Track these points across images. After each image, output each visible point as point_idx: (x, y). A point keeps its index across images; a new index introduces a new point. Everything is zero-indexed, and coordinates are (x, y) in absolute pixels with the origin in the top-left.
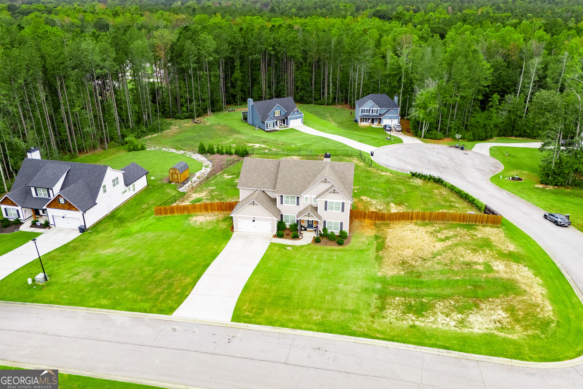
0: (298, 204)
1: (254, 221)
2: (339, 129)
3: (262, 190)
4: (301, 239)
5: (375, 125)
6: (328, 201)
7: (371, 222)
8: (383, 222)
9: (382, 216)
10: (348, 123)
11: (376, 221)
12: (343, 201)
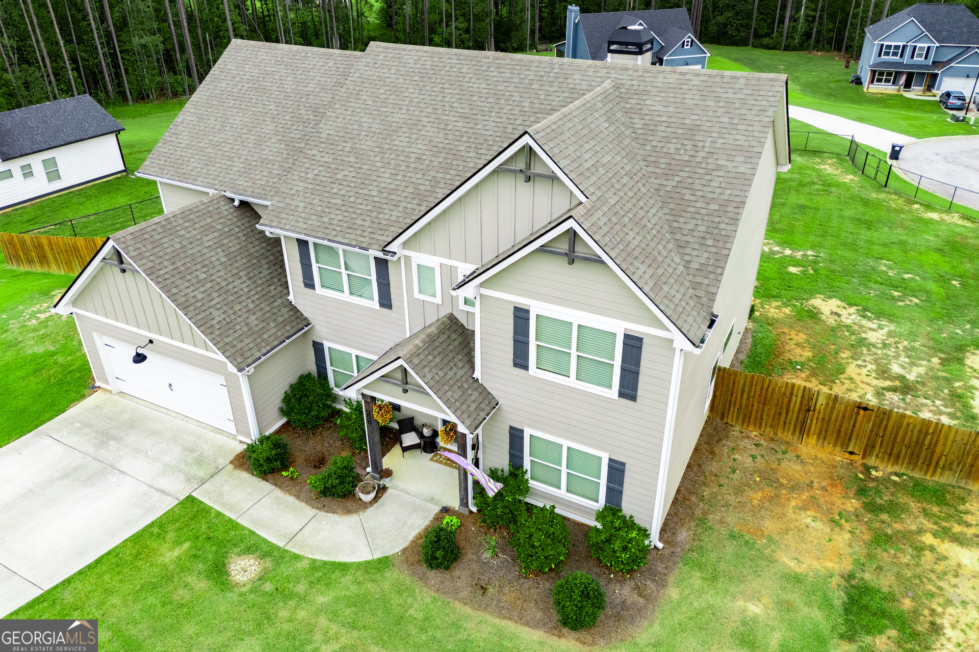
0: (386, 301)
1: (140, 358)
2: (800, 96)
3: (237, 198)
4: (365, 506)
5: (915, 93)
6: (536, 308)
7: (840, 457)
8: (917, 475)
9: (919, 443)
10: (832, 85)
11: (872, 461)
12: (637, 329)
